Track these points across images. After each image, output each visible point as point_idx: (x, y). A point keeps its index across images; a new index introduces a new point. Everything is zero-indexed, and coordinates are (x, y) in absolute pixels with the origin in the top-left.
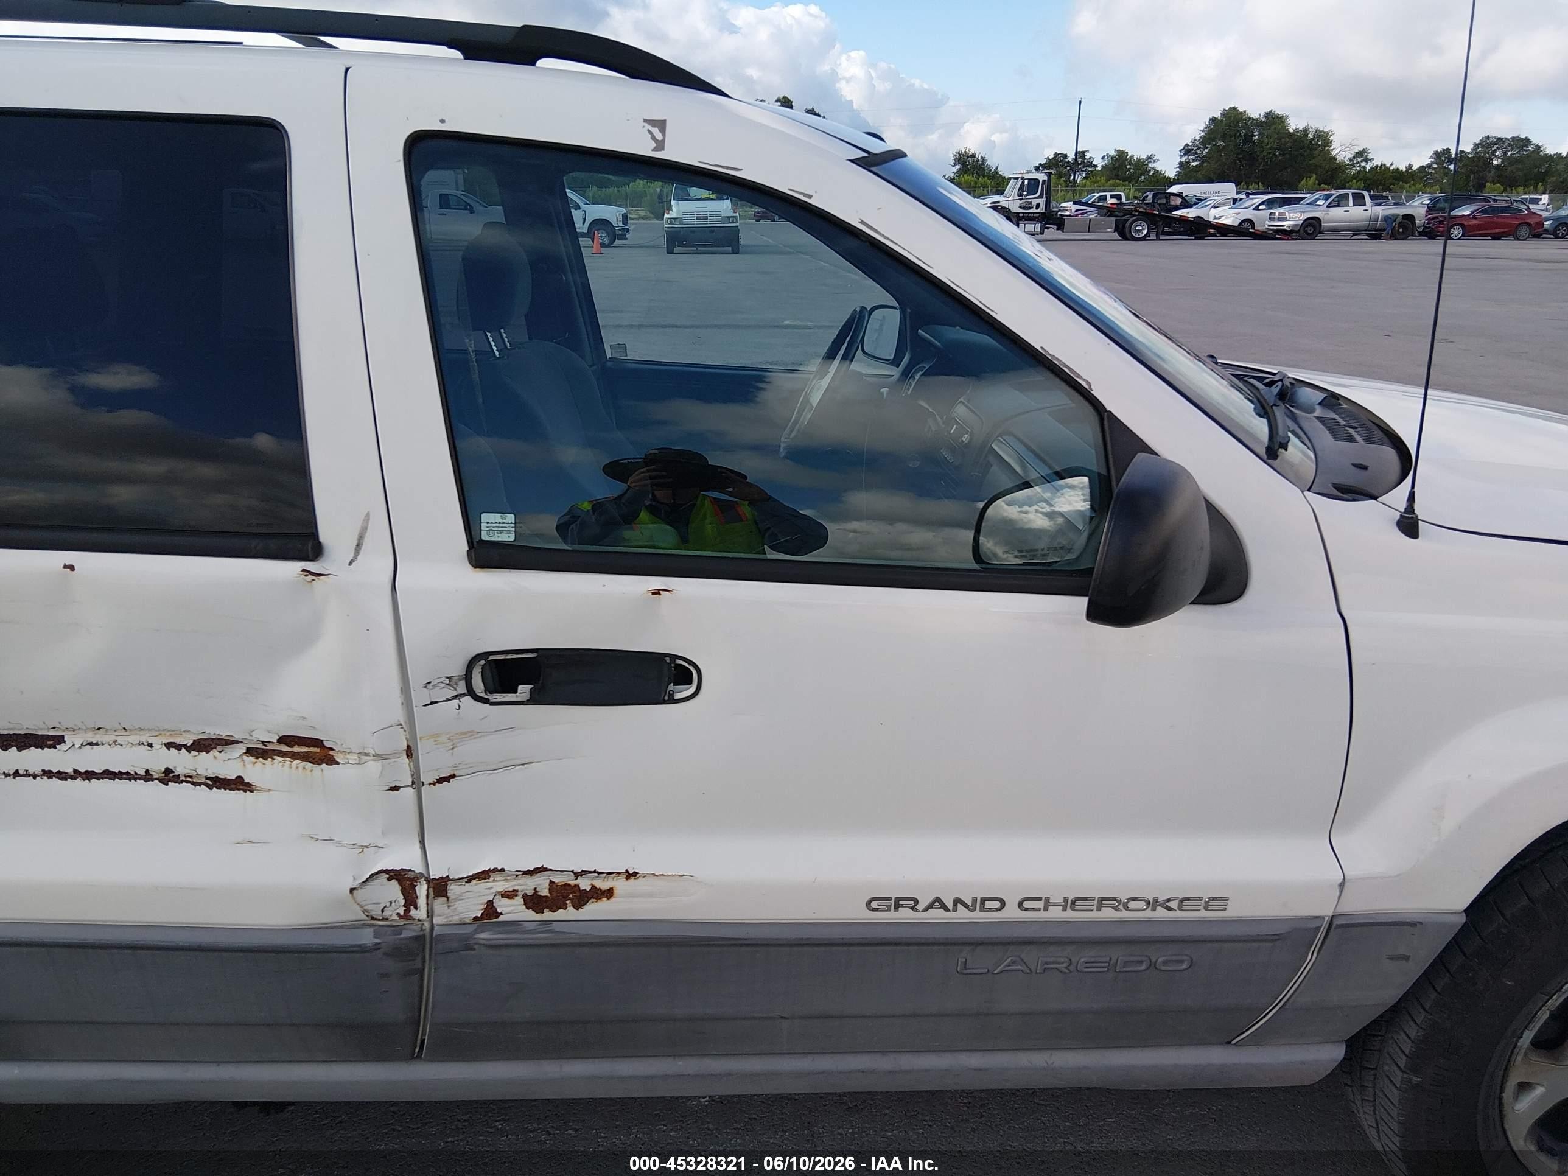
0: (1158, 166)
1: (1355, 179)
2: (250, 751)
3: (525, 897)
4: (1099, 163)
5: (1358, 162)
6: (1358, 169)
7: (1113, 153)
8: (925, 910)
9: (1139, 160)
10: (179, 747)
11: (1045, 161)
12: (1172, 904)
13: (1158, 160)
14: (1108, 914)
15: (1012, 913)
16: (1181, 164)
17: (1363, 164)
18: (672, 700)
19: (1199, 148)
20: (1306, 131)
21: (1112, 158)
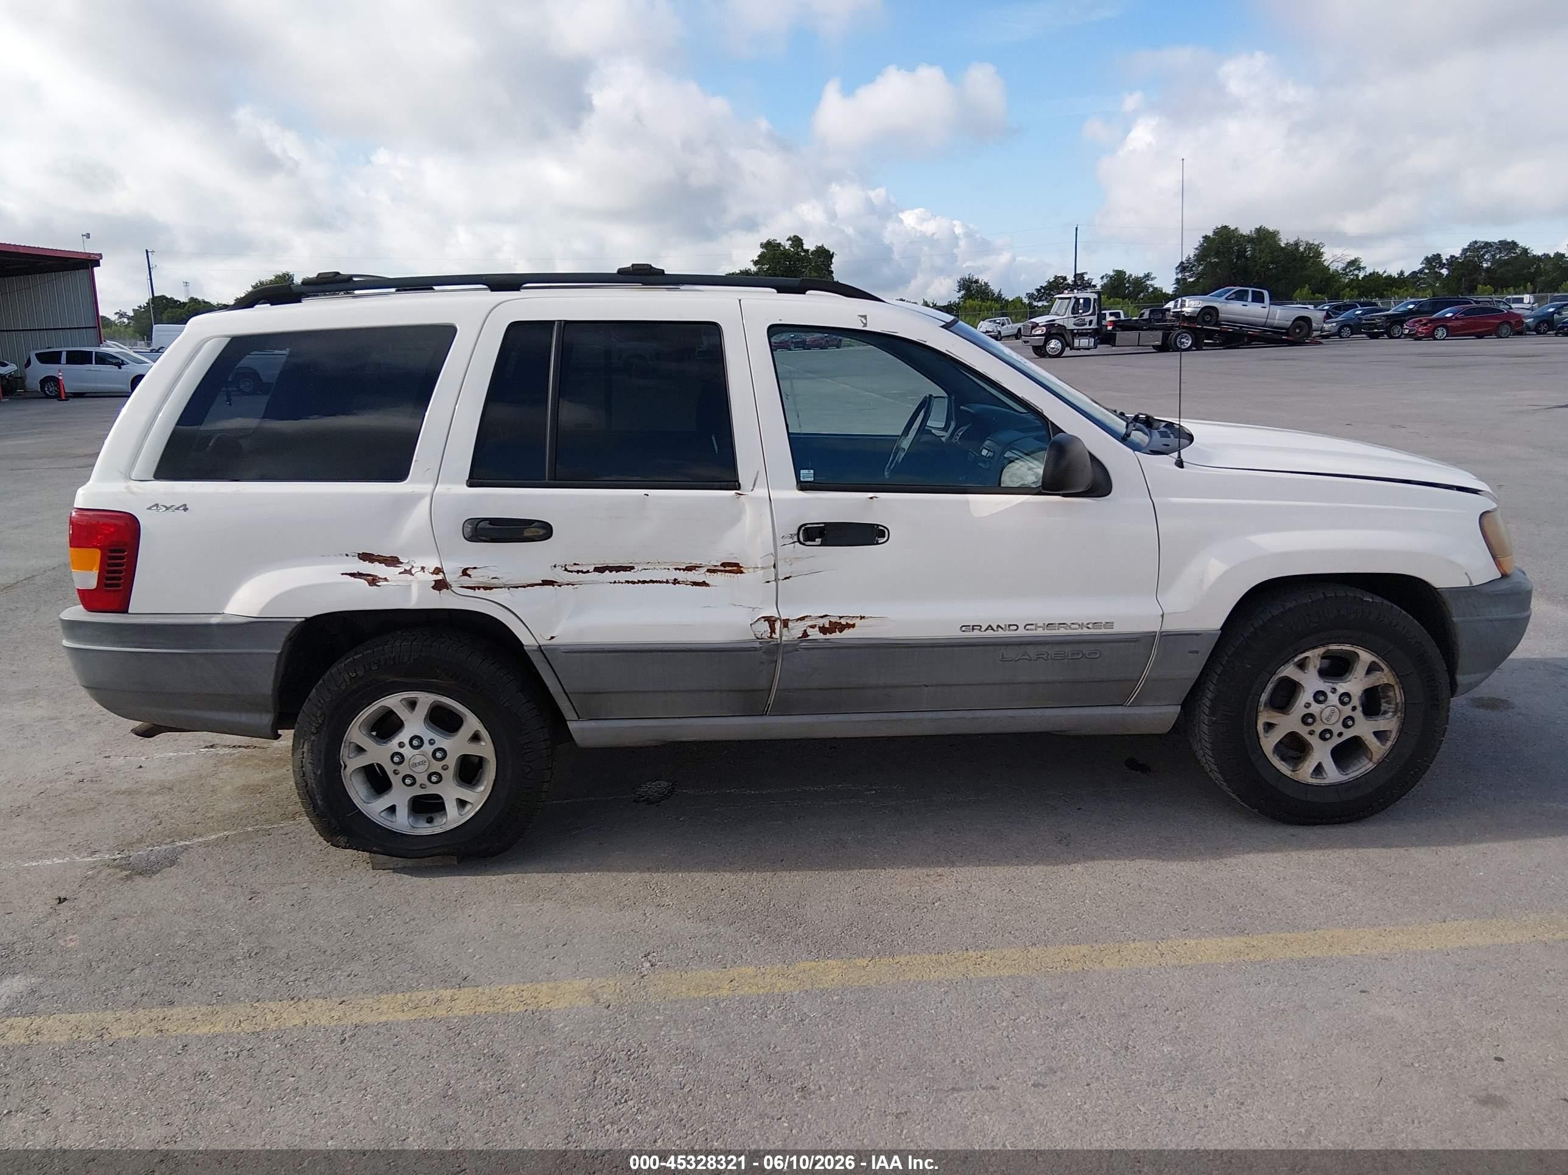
0: (1157, 283)
1: (1349, 287)
2: (708, 571)
3: (819, 627)
4: (1098, 283)
5: (1351, 271)
6: (1352, 277)
7: (1111, 273)
8: (985, 631)
9: (1137, 279)
10: (680, 569)
11: (1046, 284)
12: (1090, 626)
13: (1155, 278)
14: (1062, 631)
15: (1021, 632)
16: (1178, 281)
17: (1356, 272)
18: (878, 544)
19: (1194, 266)
20: (1297, 244)
21: (1111, 278)
